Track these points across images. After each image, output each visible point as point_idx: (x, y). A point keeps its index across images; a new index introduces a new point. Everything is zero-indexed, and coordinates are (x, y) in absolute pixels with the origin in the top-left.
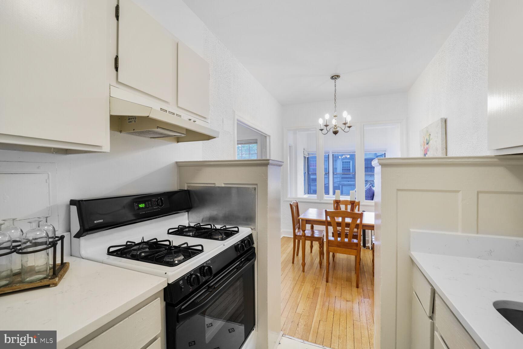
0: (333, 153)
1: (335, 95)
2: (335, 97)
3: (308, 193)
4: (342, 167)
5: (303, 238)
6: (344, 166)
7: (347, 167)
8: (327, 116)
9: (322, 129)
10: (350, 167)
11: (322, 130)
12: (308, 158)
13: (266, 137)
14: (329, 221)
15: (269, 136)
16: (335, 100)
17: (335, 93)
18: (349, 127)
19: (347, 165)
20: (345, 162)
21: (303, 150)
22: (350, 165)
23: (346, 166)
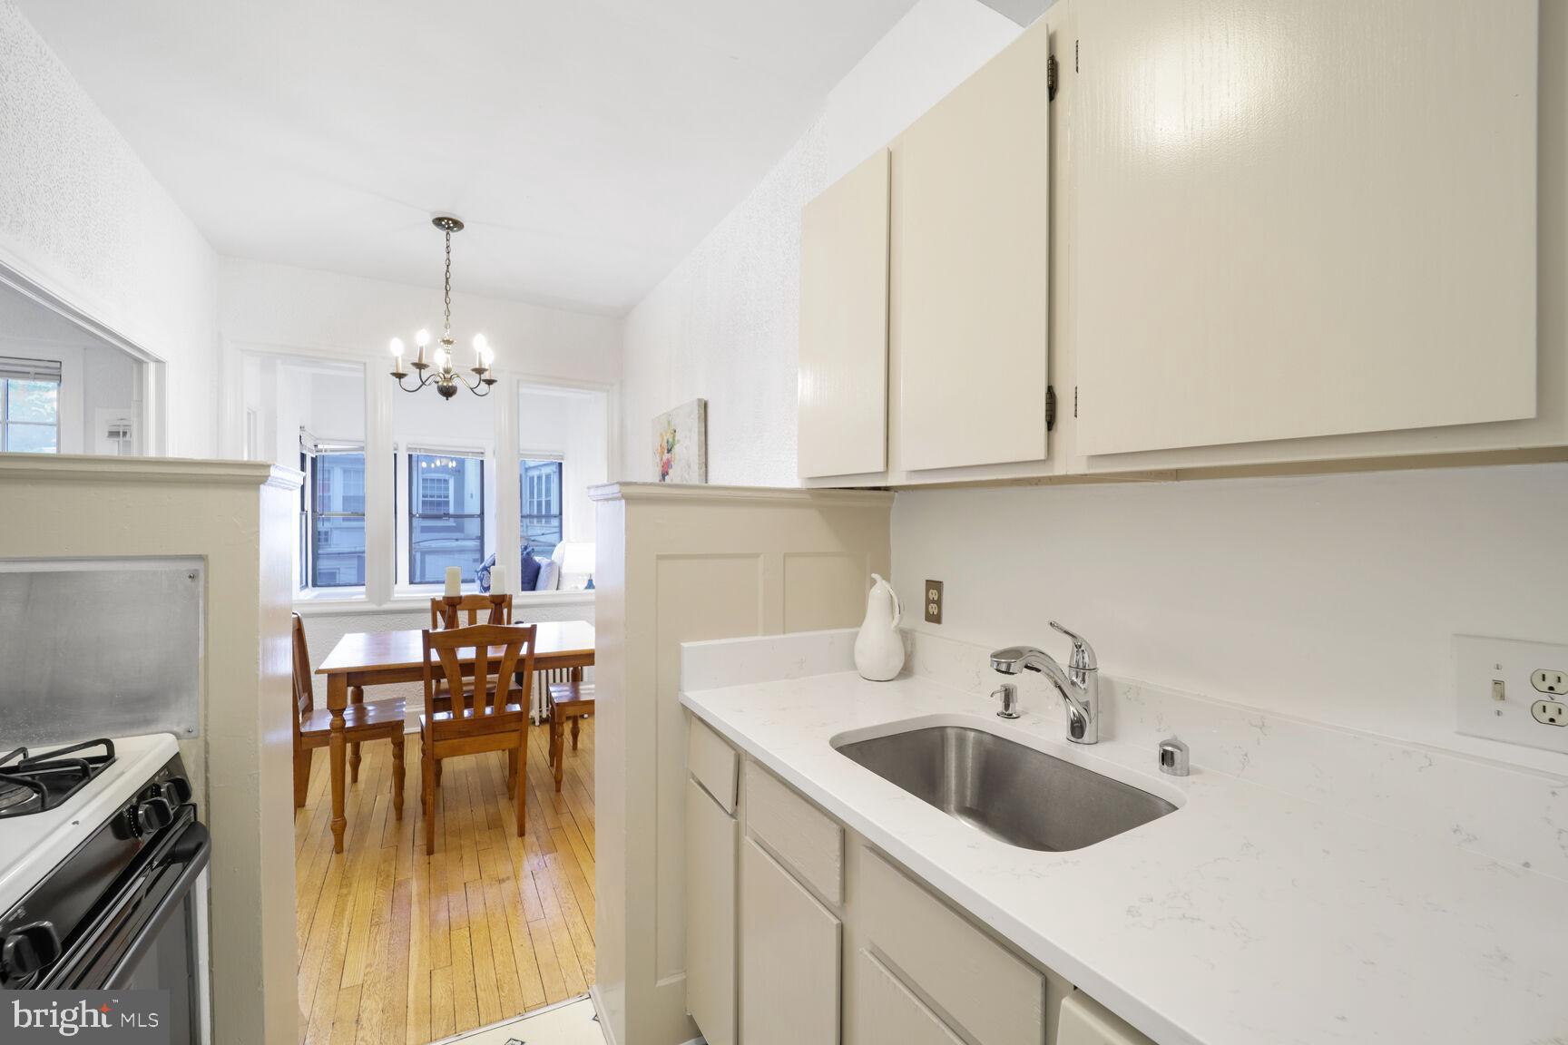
0: (409, 449)
1: (447, 279)
2: (447, 282)
3: (315, 585)
4: (423, 496)
5: (336, 737)
6: (429, 492)
7: (440, 497)
8: (423, 337)
9: (401, 371)
10: (447, 497)
11: (400, 376)
12: (314, 460)
13: (140, 362)
14: (436, 662)
15: (157, 361)
16: (447, 293)
17: (447, 271)
18: (490, 382)
19: (439, 488)
20: (432, 480)
21: (298, 432)
22: (447, 489)
23: (436, 492)
